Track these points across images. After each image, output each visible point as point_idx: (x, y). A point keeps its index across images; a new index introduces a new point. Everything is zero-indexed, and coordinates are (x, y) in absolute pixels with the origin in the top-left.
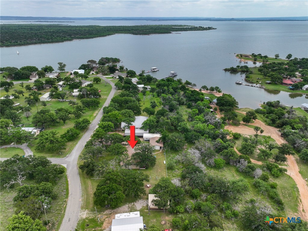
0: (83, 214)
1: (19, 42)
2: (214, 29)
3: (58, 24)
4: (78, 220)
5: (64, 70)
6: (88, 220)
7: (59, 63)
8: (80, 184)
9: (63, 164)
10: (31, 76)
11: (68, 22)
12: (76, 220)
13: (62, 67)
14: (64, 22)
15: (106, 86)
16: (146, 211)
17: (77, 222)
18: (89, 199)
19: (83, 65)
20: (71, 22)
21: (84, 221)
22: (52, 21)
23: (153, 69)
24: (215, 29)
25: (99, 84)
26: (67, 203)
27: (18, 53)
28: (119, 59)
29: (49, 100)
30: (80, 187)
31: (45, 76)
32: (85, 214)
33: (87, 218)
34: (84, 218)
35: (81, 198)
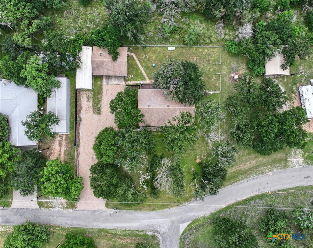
0: (297, 162)
4: (307, 166)
6: (305, 153)
8: (235, 184)
9: (178, 231)
12: (307, 168)
16: (286, 80)
17: (310, 166)
18: (268, 161)
21: (306, 159)
26: (275, 191)
30: (243, 182)
32: (297, 159)
33: (303, 156)
34: (303, 159)
35: (268, 173)
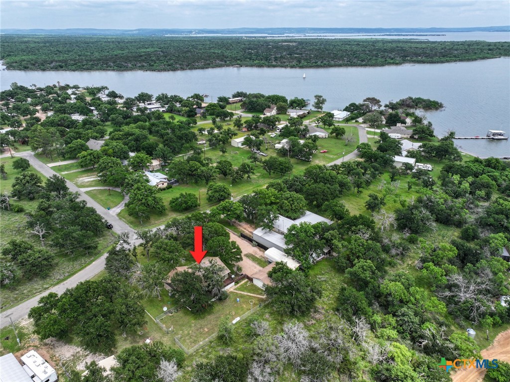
1: (319, 63)
3: (412, 39)
5: (321, 108)
7: (316, 97)
10: (267, 109)
11: (433, 35)
13: (320, 102)
14: (427, 35)
15: (346, 145)
19: (353, 105)
20: (439, 35)
22: (406, 34)
23: (494, 135)
25: (341, 139)
27: (304, 76)
28: (441, 104)
29: (242, 147)
31: (287, 113)
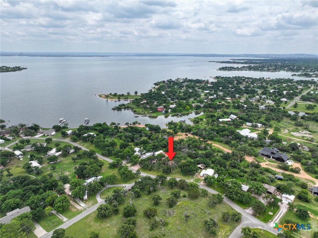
2: (24, 69)
24: (26, 68)
